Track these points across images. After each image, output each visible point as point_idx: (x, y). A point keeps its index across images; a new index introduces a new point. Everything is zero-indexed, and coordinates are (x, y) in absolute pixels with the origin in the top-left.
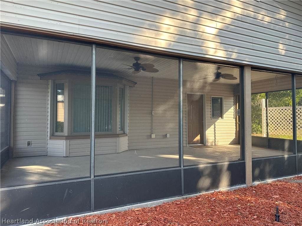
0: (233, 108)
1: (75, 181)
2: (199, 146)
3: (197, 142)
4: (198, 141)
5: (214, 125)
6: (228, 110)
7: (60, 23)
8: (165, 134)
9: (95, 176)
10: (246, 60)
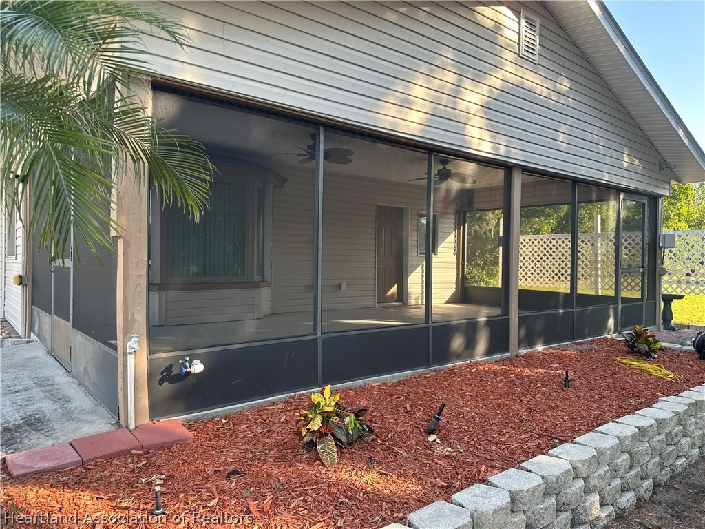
0: (453, 235)
1: (299, 339)
2: (395, 306)
3: (391, 298)
4: (392, 295)
5: (421, 266)
6: (446, 238)
7: (285, 91)
8: (337, 283)
9: (322, 334)
10: (517, 157)
